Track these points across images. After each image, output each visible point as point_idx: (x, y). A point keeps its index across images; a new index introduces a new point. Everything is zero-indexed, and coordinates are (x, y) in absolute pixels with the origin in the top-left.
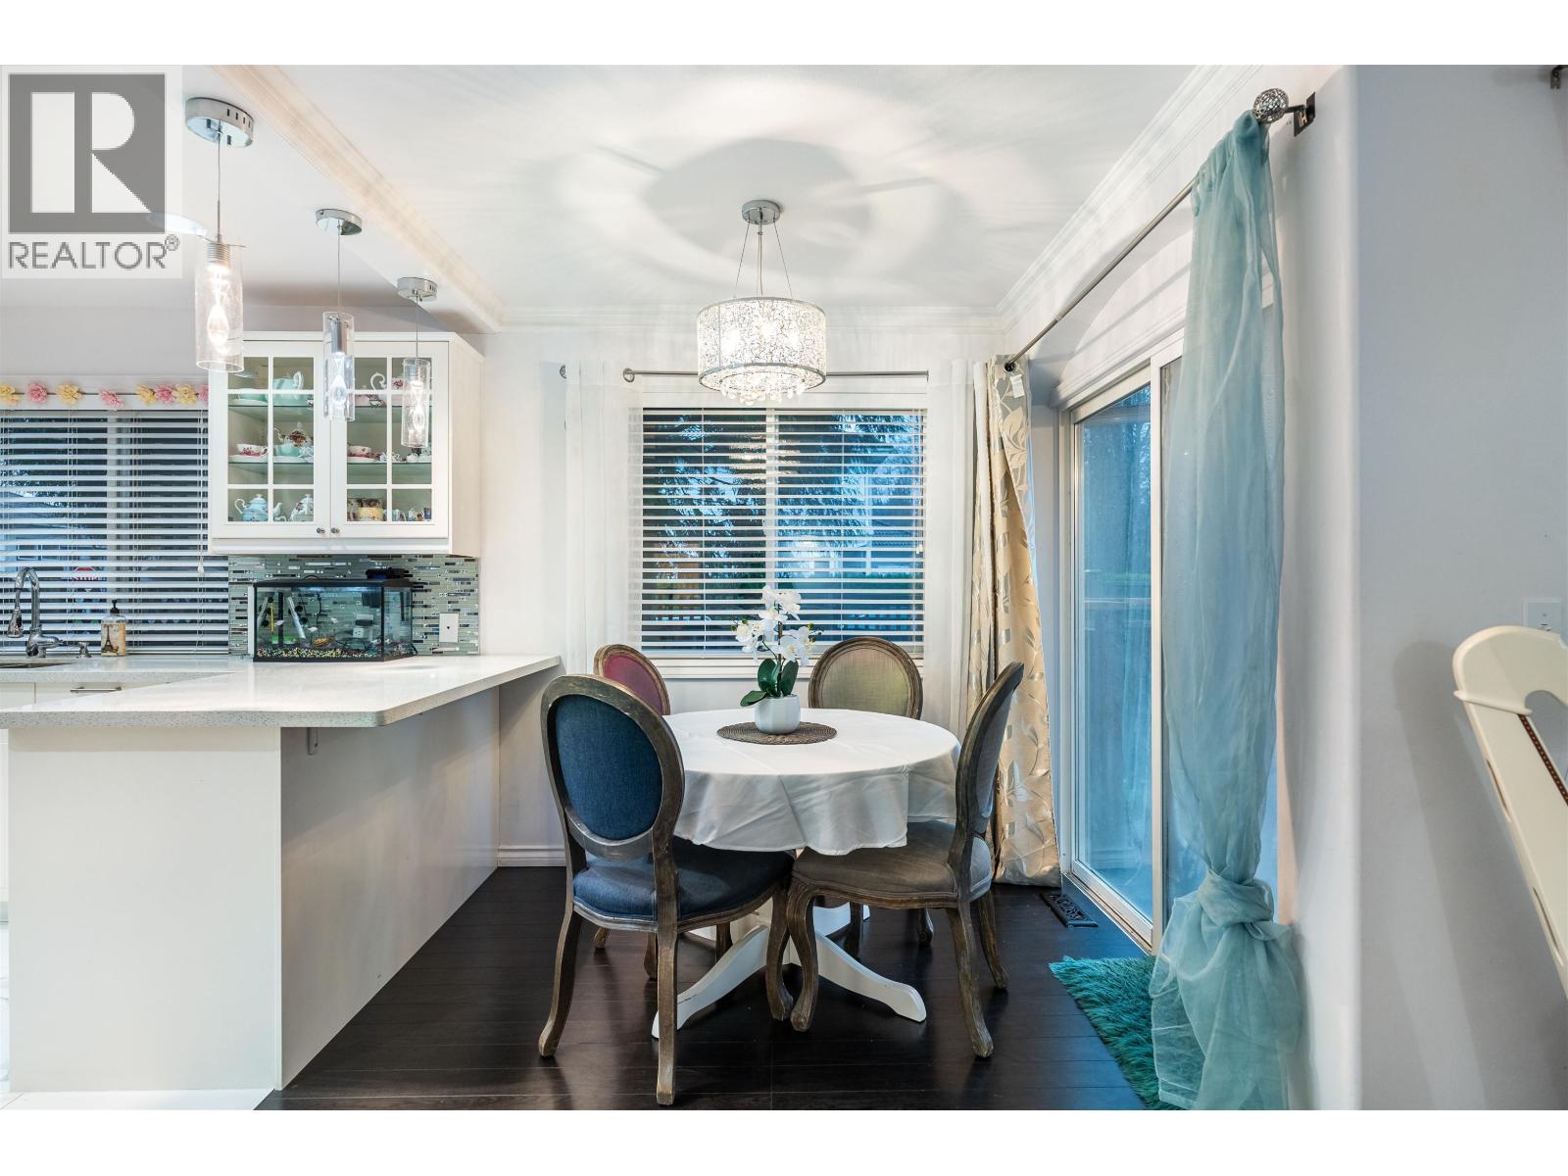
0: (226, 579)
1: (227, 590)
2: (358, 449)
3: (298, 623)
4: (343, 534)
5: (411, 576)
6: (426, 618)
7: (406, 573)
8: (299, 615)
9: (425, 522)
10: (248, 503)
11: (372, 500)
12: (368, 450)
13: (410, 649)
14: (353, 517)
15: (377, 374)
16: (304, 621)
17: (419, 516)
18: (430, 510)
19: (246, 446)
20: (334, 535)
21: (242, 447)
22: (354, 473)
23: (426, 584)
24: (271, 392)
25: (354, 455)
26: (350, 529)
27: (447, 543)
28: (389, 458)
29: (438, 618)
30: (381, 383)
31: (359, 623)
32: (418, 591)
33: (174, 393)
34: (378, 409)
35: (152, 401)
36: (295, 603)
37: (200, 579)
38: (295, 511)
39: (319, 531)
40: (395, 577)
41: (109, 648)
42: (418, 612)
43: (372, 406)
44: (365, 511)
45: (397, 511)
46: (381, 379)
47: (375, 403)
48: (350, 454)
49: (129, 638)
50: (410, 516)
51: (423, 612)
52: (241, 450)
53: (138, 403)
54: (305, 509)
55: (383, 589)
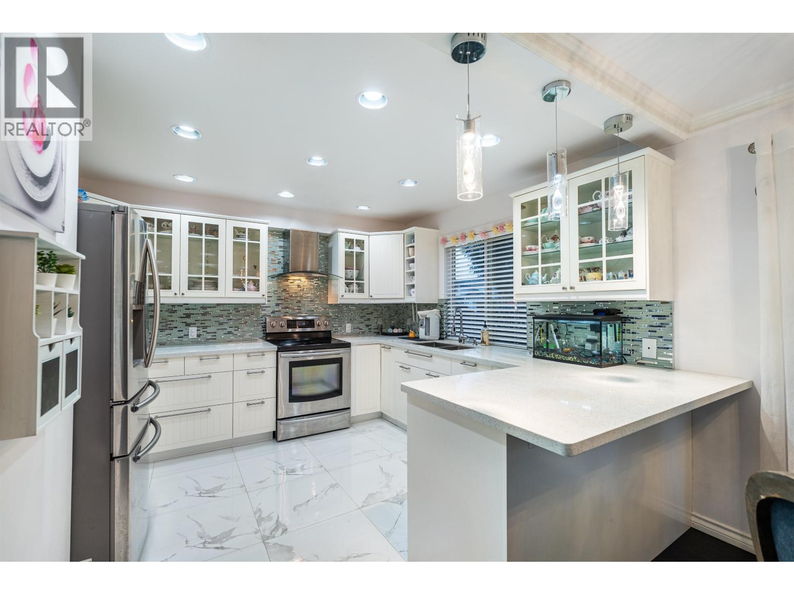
0: (525, 313)
1: (525, 318)
2: (586, 239)
3: (555, 338)
4: (577, 290)
5: (622, 313)
6: (633, 340)
7: (619, 311)
8: (556, 334)
9: (630, 279)
10: (531, 276)
11: (596, 268)
12: (592, 238)
13: (621, 359)
14: (583, 279)
15: (597, 192)
16: (558, 337)
17: (626, 275)
18: (632, 271)
19: (530, 246)
20: (572, 291)
21: (528, 247)
22: (584, 253)
23: (633, 318)
24: (540, 216)
25: (584, 243)
26: (581, 287)
27: (645, 293)
28: (604, 241)
29: (641, 341)
30: (599, 196)
31: (589, 341)
32: (628, 322)
33: (505, 227)
34: (598, 212)
35: (498, 232)
36: (554, 328)
37: (516, 313)
38: (553, 278)
39: (564, 288)
40: (610, 314)
41: (483, 342)
42: (626, 336)
43: (594, 211)
44: (590, 275)
45: (611, 273)
46: (599, 194)
47: (595, 209)
48: (581, 242)
49: (490, 338)
50: (619, 276)
51: (631, 336)
52: (528, 249)
53: (493, 235)
54: (557, 277)
55: (601, 323)
